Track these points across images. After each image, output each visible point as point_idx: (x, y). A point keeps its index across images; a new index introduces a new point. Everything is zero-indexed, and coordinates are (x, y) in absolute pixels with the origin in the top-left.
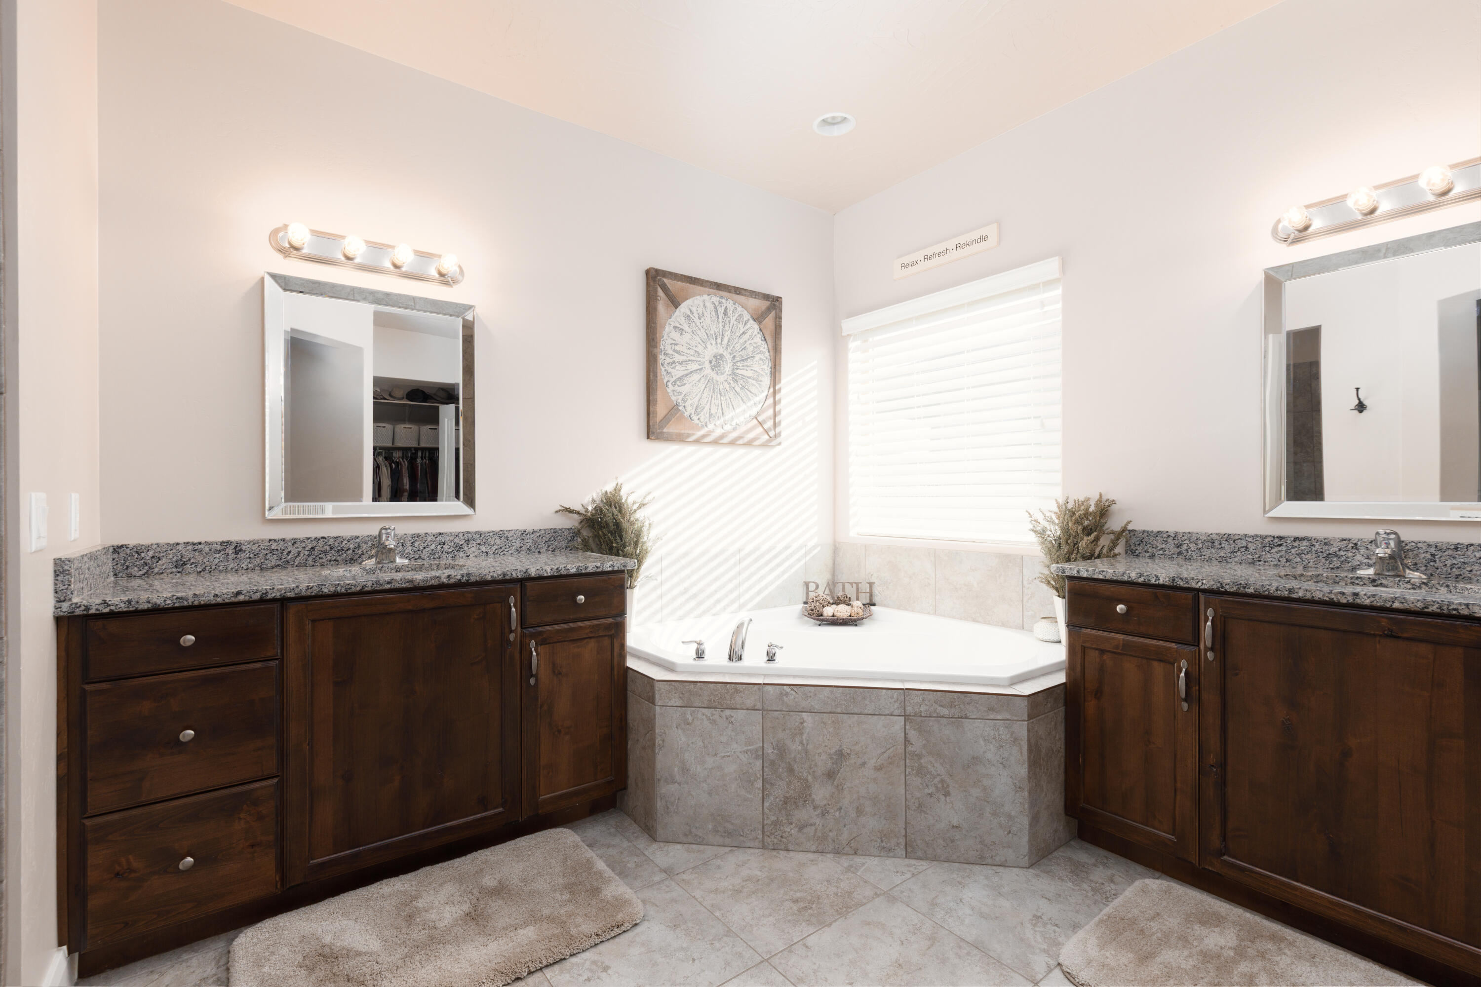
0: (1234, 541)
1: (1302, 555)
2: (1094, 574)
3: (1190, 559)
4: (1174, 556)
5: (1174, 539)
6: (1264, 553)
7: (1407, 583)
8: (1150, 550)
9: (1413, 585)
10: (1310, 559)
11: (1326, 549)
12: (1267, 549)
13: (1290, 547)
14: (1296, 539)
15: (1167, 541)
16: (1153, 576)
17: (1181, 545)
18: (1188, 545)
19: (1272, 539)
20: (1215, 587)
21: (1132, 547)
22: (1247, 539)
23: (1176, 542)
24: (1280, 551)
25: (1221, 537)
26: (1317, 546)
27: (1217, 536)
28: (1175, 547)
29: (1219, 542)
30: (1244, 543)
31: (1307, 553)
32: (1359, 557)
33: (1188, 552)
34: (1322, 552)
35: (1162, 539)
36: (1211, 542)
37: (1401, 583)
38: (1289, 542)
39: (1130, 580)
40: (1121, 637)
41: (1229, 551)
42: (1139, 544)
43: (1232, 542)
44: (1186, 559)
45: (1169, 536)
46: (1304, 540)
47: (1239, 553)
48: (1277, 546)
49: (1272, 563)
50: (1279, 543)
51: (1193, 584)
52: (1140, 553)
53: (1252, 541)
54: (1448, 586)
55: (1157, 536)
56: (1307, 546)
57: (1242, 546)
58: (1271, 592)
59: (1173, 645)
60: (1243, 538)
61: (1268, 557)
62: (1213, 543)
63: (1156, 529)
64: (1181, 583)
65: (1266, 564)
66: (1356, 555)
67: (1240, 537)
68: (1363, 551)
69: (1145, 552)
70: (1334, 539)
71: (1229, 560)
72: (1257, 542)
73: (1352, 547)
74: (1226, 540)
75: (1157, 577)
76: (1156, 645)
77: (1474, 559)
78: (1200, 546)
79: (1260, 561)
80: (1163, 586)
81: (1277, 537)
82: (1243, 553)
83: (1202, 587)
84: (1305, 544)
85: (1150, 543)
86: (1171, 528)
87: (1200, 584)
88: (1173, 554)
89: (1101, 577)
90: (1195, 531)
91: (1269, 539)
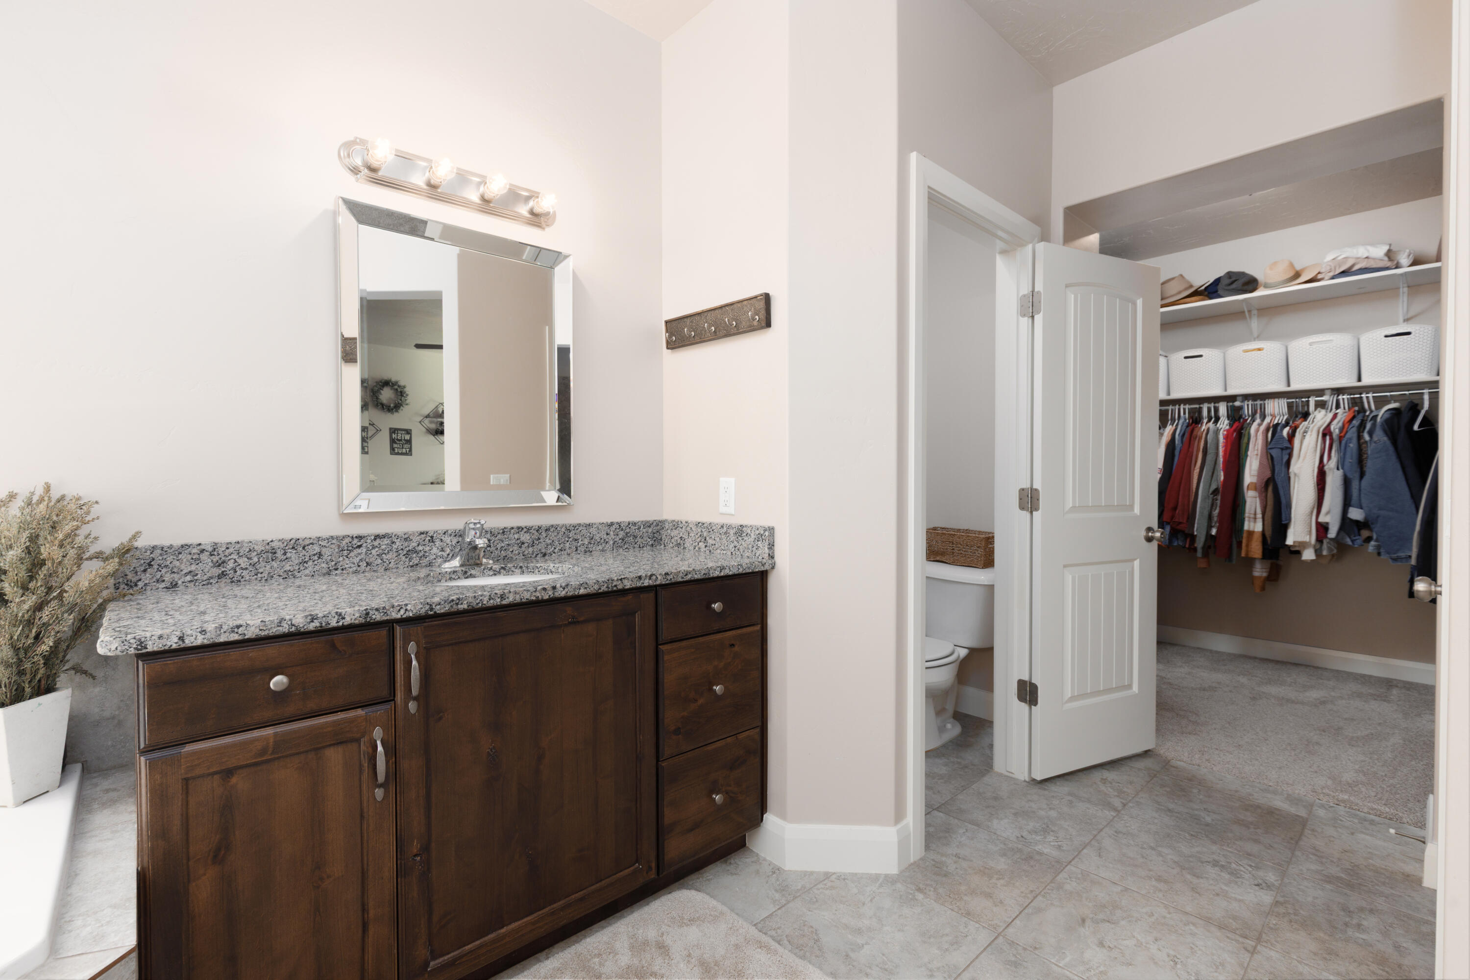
0: (304, 548)
1: (384, 555)
2: (219, 635)
3: (240, 581)
4: (211, 581)
5: (211, 555)
6: (341, 559)
7: (489, 570)
8: (168, 577)
9: (494, 571)
10: (391, 559)
11: (406, 545)
12: (345, 553)
13: (371, 548)
14: (377, 537)
15: (199, 559)
16: (334, 615)
17: (224, 562)
18: (235, 561)
19: (351, 540)
20: (423, 611)
21: (129, 577)
22: (320, 543)
23: (215, 559)
24: (359, 554)
25: (285, 544)
26: (398, 543)
27: (280, 543)
28: (214, 566)
29: (283, 552)
30: (317, 549)
31: (388, 552)
32: (435, 550)
33: (235, 572)
34: (402, 549)
35: (189, 557)
36: (270, 552)
37: (485, 571)
38: (369, 541)
39: (293, 629)
40: (269, 731)
41: (297, 561)
42: (145, 571)
43: (301, 549)
44: (232, 582)
45: (202, 551)
46: (384, 537)
47: (310, 563)
48: (357, 547)
49: (351, 570)
50: (359, 544)
51: (393, 614)
52: (146, 585)
53: (327, 545)
54: (521, 567)
55: (180, 553)
56: (387, 544)
57: (315, 552)
58: (484, 603)
59: (360, 712)
60: (315, 542)
61: (346, 563)
62: (275, 553)
63: (177, 542)
64: (378, 617)
65: (344, 572)
66: (432, 548)
67: (311, 541)
68: (438, 543)
69: (158, 581)
70: (413, 534)
71: (297, 574)
72: (333, 546)
73: (429, 540)
74: (293, 548)
75: (340, 615)
76: (334, 722)
77: (514, 541)
78: (255, 559)
79: (336, 569)
80: (351, 627)
81: (356, 537)
82: (316, 562)
83: (404, 616)
84: (386, 543)
85: (166, 566)
86: (206, 539)
87: (402, 612)
88: (211, 578)
89: (235, 637)
90: (247, 539)
91: (347, 540)
